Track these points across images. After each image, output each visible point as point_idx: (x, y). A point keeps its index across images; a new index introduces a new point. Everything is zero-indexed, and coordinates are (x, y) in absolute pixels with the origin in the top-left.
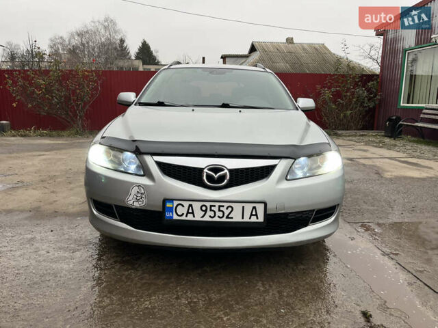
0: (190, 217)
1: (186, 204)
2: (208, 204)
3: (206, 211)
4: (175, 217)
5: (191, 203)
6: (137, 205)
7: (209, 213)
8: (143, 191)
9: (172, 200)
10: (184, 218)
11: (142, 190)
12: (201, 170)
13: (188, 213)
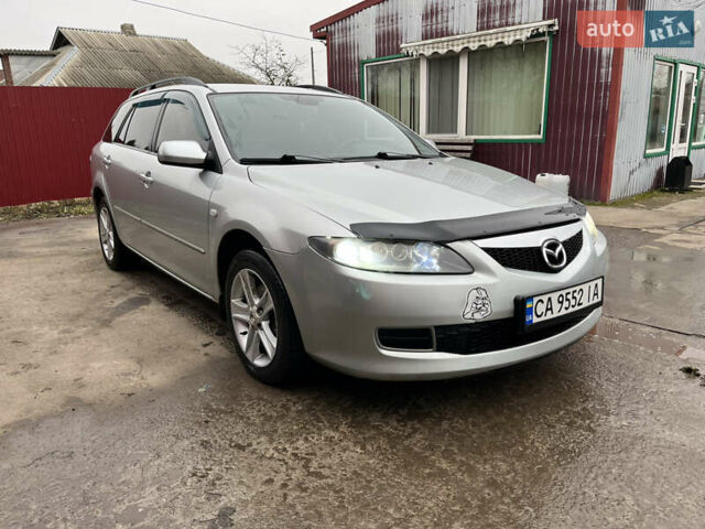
0: (549, 316)
1: (545, 298)
2: (564, 292)
3: (562, 303)
4: (536, 320)
5: (549, 296)
6: (478, 317)
7: (566, 304)
8: (484, 295)
9: (530, 298)
10: (543, 318)
11: (483, 293)
12: (539, 250)
13: (547, 310)
